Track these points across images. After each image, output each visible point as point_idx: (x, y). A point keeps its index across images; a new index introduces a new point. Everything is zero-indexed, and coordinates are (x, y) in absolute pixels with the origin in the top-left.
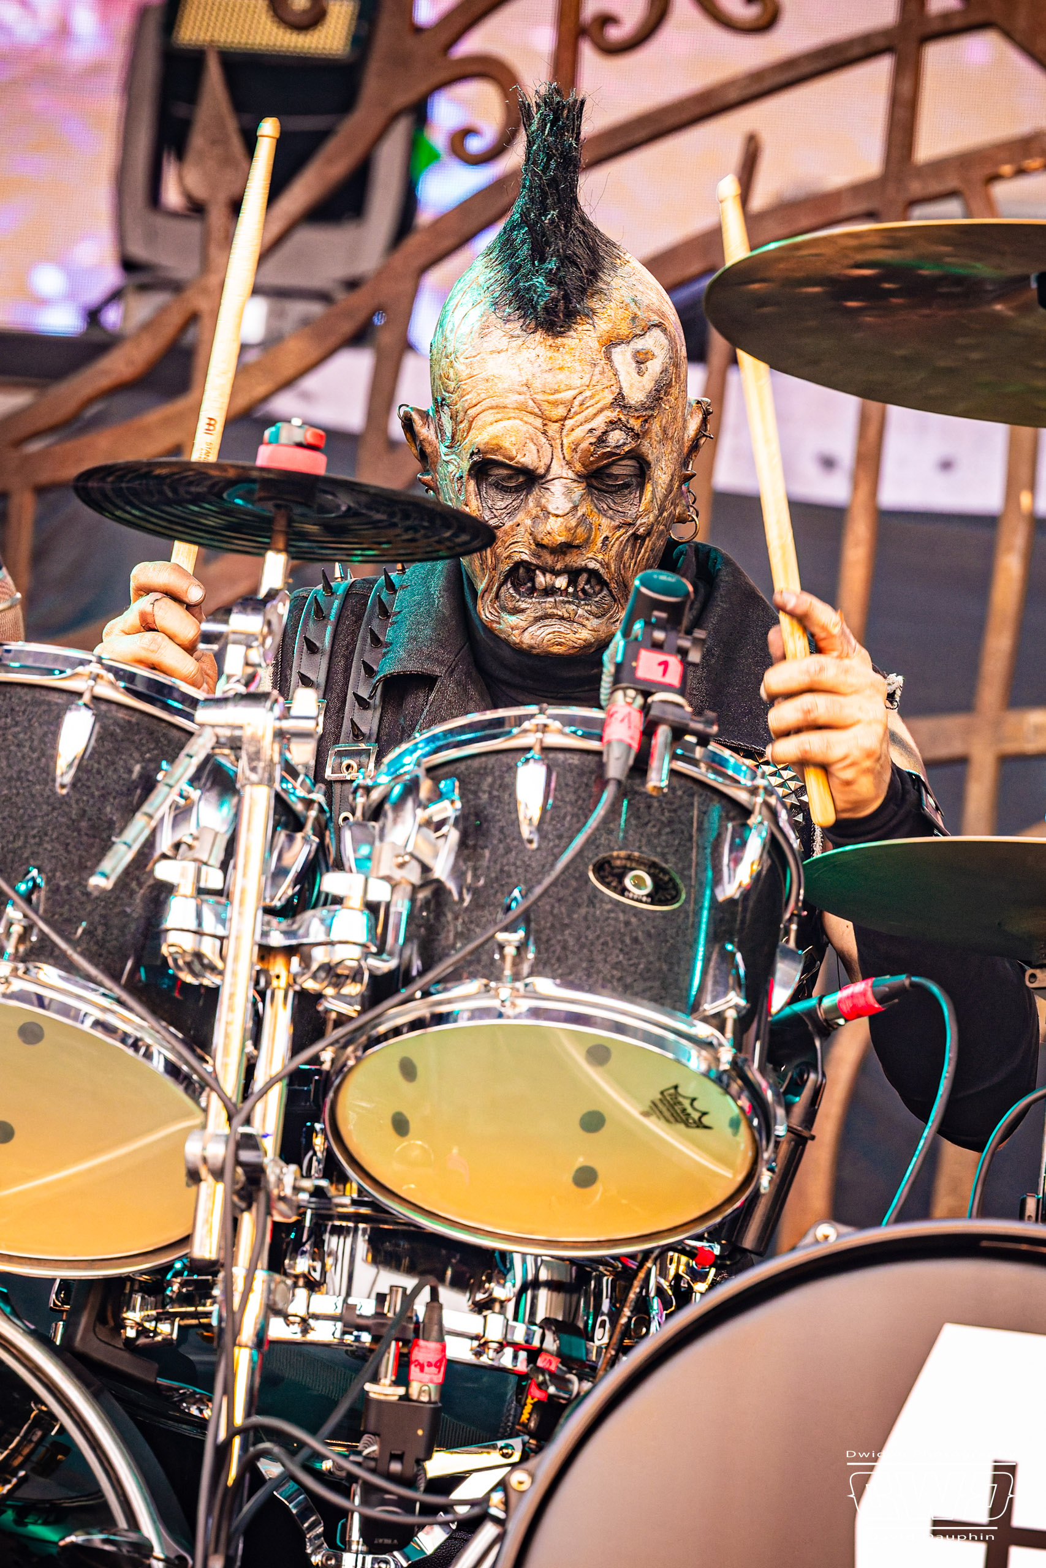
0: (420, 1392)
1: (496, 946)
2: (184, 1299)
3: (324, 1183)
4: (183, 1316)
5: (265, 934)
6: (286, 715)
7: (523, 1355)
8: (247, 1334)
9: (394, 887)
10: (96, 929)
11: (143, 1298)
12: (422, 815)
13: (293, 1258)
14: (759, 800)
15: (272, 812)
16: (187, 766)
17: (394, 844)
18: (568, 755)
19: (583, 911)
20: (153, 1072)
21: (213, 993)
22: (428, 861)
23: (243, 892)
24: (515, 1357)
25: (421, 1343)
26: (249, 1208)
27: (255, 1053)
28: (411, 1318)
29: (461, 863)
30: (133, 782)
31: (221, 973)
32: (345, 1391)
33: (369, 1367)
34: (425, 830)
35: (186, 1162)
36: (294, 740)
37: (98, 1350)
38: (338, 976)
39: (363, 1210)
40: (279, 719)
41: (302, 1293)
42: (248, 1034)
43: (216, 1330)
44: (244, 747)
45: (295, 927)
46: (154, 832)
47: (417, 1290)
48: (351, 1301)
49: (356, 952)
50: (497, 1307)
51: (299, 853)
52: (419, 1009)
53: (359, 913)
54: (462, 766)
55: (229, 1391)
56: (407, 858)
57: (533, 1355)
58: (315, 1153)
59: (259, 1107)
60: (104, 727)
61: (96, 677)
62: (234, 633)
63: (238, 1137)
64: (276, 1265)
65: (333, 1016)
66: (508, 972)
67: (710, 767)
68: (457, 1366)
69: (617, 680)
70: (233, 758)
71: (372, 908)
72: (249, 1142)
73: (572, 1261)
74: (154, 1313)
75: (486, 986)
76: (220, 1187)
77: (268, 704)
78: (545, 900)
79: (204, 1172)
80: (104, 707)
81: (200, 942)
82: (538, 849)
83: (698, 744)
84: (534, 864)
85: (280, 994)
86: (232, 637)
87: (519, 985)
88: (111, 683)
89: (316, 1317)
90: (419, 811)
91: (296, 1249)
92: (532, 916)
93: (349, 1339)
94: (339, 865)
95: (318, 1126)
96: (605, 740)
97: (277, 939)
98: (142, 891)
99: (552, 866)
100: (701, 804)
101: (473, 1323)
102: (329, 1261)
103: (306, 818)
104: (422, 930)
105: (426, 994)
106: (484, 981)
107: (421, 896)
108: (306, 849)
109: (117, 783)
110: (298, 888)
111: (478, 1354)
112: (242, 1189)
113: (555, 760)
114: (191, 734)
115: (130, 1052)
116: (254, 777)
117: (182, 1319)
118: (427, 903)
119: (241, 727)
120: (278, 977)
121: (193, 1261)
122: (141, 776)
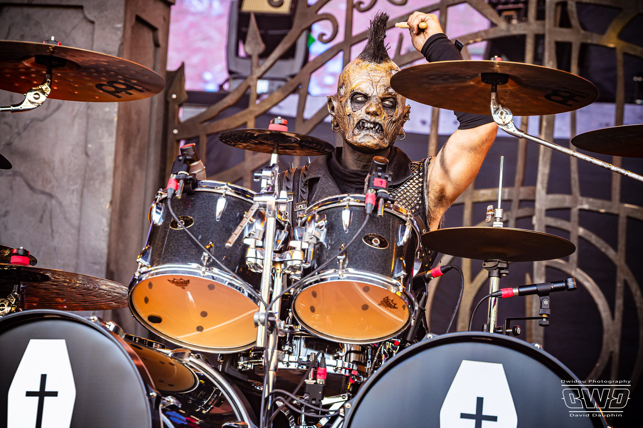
0: (320, 382)
1: (337, 260)
2: (255, 358)
3: (292, 326)
4: (255, 362)
5: (274, 258)
6: (278, 198)
7: (347, 371)
8: (272, 367)
9: (309, 244)
10: (228, 258)
11: (243, 358)
12: (316, 224)
13: (284, 346)
14: (408, 218)
15: (275, 225)
16: (251, 213)
17: (309, 232)
18: (356, 207)
19: (361, 250)
20: (245, 297)
21: (260, 275)
22: (318, 237)
23: (268, 246)
24: (345, 371)
25: (320, 368)
26: (272, 333)
27: (272, 290)
28: (317, 362)
29: (327, 237)
30: (237, 217)
31: (262, 269)
32: (299, 382)
33: (306, 376)
34: (317, 229)
35: (254, 321)
36: (281, 205)
37: (232, 372)
38: (294, 269)
39: (303, 333)
40: (277, 199)
41: (287, 356)
42: (270, 286)
43: (263, 366)
44: (267, 207)
45: (282, 256)
46: (243, 231)
47: (318, 354)
48: (300, 357)
49: (299, 262)
50: (340, 358)
51: (283, 235)
52: (317, 278)
53: (299, 252)
54: (327, 211)
55: (268, 383)
56: (312, 236)
57: (350, 371)
58: (289, 317)
59: (274, 304)
60: (229, 203)
61: (226, 189)
62: (264, 176)
63: (268, 313)
64: (279, 348)
65: (293, 280)
66: (341, 267)
67: (395, 210)
68: (329, 374)
69: (368, 186)
70: (264, 210)
71: (303, 250)
72: (271, 315)
73: (360, 345)
74: (246, 362)
75: (335, 271)
76: (264, 327)
77: (273, 195)
78: (351, 247)
79: (259, 323)
80: (228, 197)
81: (256, 261)
82: (348, 233)
83: (391, 203)
84: (347, 237)
85: (279, 275)
86: (263, 177)
87: (344, 270)
88: (230, 191)
89: (291, 362)
90: (315, 224)
91: (285, 344)
92: (347, 251)
93: (300, 368)
94: (294, 239)
95: (290, 310)
96: (366, 203)
97: (277, 259)
98: (240, 247)
99: (352, 238)
100: (393, 220)
101: (334, 362)
102: (294, 347)
103: (285, 226)
104: (317, 256)
105: (319, 273)
106: (335, 269)
107: (317, 246)
108: (285, 235)
109: (233, 218)
110: (283, 245)
111: (335, 371)
112: (270, 328)
113: (352, 209)
114: (252, 204)
115: (238, 291)
116: (270, 215)
117: (254, 363)
118: (318, 248)
119: (266, 202)
120: (278, 270)
121: (257, 347)
122: (239, 216)
